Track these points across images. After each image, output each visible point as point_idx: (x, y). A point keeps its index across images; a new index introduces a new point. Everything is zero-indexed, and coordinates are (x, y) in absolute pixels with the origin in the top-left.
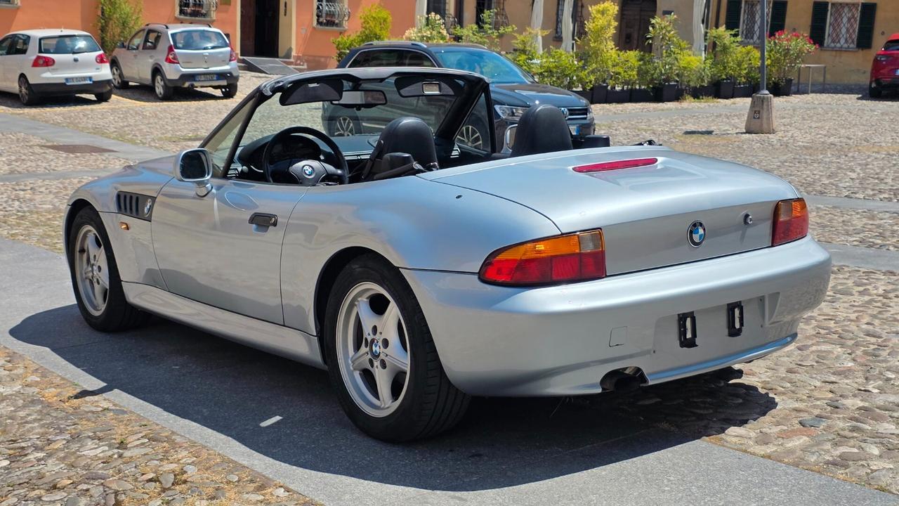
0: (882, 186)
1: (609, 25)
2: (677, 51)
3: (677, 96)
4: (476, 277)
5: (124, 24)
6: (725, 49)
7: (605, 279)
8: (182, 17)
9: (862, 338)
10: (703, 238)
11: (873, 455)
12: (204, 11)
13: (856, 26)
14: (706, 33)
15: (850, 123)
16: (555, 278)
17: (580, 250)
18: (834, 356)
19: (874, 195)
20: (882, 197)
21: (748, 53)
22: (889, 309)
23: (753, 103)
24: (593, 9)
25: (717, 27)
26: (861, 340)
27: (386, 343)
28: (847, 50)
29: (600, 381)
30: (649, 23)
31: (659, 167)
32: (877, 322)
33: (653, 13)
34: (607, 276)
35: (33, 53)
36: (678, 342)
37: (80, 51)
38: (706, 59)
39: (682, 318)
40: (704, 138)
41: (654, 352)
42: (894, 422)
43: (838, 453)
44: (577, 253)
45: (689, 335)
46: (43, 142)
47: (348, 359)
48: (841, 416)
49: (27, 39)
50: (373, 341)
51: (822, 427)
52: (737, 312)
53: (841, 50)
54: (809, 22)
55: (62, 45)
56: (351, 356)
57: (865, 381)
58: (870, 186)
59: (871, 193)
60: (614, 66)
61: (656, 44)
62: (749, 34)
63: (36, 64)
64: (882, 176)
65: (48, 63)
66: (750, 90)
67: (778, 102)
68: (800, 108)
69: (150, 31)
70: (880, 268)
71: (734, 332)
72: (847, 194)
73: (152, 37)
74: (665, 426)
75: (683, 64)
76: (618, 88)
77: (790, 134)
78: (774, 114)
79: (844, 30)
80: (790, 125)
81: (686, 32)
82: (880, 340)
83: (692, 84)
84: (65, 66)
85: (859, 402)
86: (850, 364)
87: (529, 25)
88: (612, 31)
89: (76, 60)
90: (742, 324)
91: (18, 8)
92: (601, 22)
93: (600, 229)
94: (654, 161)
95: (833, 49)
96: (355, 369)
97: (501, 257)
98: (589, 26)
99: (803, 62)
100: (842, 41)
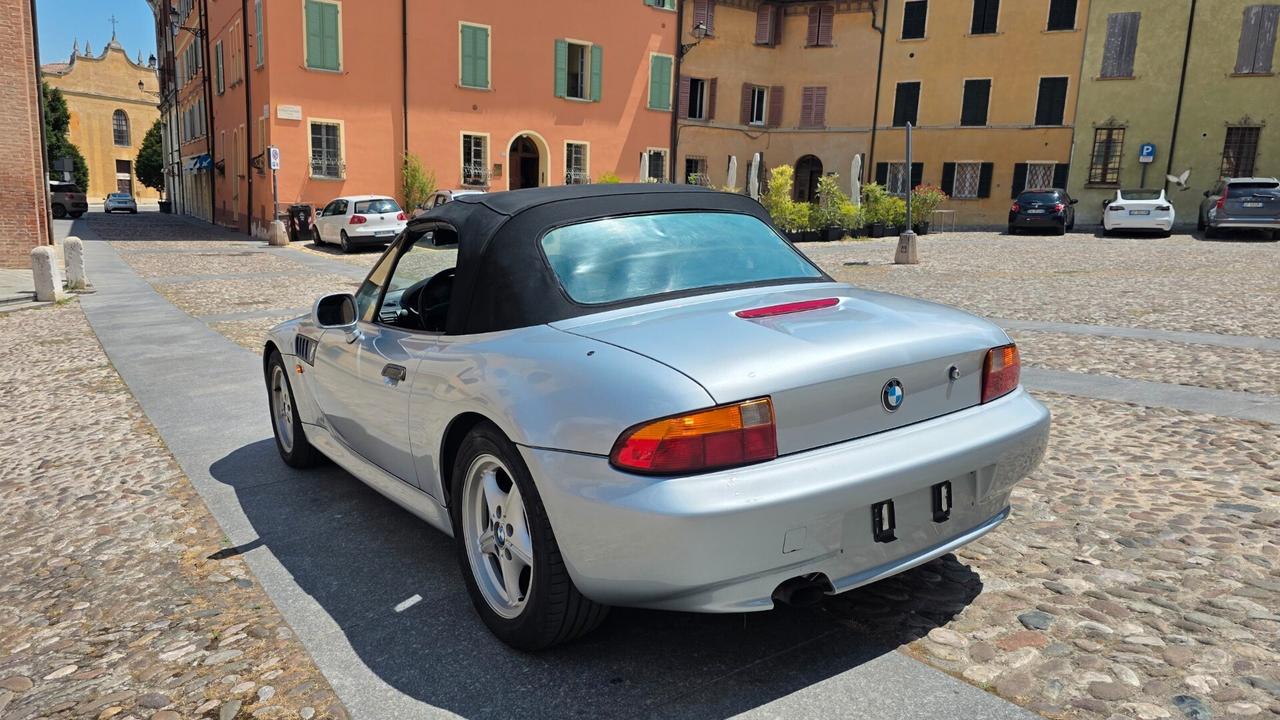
0: (1016, 307)
1: (786, 184)
2: (839, 202)
3: (839, 236)
4: (607, 460)
5: (422, 191)
6: (876, 200)
7: (776, 461)
8: (466, 185)
9: (1054, 478)
10: (900, 399)
11: (1133, 686)
12: (482, 181)
13: (977, 181)
14: (861, 188)
15: (978, 255)
16: (709, 463)
17: (742, 425)
18: (1030, 505)
19: (1011, 314)
20: (1019, 316)
21: (894, 203)
22: (1068, 438)
23: (901, 240)
24: (774, 171)
25: (869, 182)
26: (1054, 481)
27: (510, 529)
28: (970, 199)
29: (770, 595)
30: (818, 181)
31: (841, 308)
32: (1061, 456)
33: (820, 173)
34: (778, 457)
35: (350, 215)
36: (872, 535)
37: (386, 212)
38: (862, 208)
39: (876, 508)
40: (862, 269)
41: (842, 551)
42: (1137, 619)
43: (1084, 683)
44: (738, 430)
45: (886, 527)
46: (349, 280)
47: (475, 538)
48: (1068, 607)
49: (346, 204)
50: (497, 524)
51: (1050, 630)
52: (944, 491)
53: (966, 199)
54: (941, 178)
55: (373, 206)
56: (479, 536)
57: (1077, 545)
58: (1005, 306)
59: (1009, 313)
60: (790, 214)
61: (822, 196)
62: (894, 189)
63: (353, 221)
64: (1013, 298)
65: (361, 221)
66: (898, 230)
67: (920, 239)
68: (936, 243)
69: (438, 196)
70: (1042, 389)
71: (940, 516)
72: (988, 313)
73: (440, 200)
74: (853, 624)
75: (843, 211)
76: (794, 231)
77: (930, 264)
78: (918, 249)
79: (967, 185)
80: (929, 257)
81: (846, 188)
82: (1073, 481)
83: (851, 227)
84: (374, 223)
85: (1083, 583)
86: (1053, 518)
87: (726, 185)
88: (789, 188)
89: (382, 218)
90: (950, 505)
91: (344, 181)
92: (781, 180)
93: (769, 396)
94: (834, 302)
95: (961, 199)
96: (483, 552)
97: (638, 435)
98: (771, 184)
99: (937, 208)
100: (967, 192)
